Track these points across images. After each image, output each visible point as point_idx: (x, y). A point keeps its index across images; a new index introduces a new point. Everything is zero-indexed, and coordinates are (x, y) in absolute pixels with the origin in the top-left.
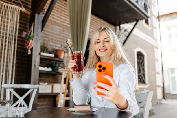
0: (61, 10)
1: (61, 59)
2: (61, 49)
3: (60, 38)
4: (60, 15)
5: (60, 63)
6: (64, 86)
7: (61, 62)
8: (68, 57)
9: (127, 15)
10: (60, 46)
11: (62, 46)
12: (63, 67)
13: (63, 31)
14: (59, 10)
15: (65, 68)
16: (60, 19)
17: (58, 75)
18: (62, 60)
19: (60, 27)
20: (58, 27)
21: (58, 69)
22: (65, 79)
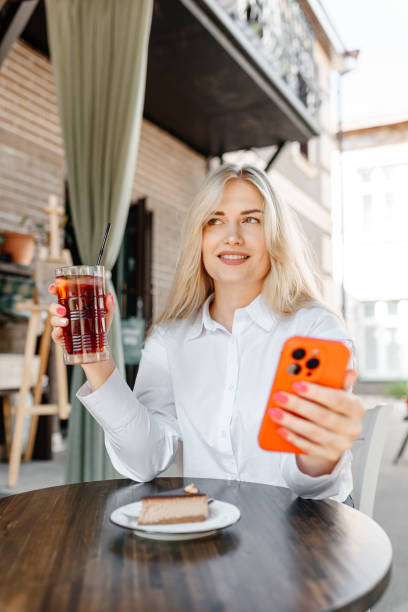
0: (21, 86)
1: (25, 268)
2: (23, 231)
3: (17, 191)
4: (20, 106)
5: (19, 284)
6: (35, 365)
7: (25, 276)
8: (48, 261)
9: (250, 122)
10: (18, 219)
11: (25, 218)
12: (33, 296)
13: (30, 164)
14: (16, 88)
15: (41, 300)
16: (17, 121)
17: (10, 325)
18: (28, 272)
19: (18, 148)
20: (10, 151)
21: (10, 303)
22: (39, 339)
